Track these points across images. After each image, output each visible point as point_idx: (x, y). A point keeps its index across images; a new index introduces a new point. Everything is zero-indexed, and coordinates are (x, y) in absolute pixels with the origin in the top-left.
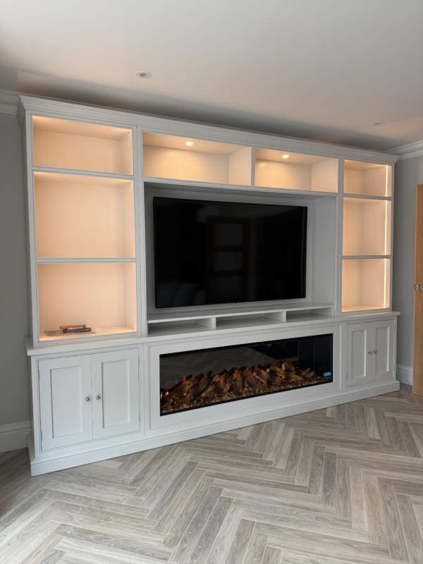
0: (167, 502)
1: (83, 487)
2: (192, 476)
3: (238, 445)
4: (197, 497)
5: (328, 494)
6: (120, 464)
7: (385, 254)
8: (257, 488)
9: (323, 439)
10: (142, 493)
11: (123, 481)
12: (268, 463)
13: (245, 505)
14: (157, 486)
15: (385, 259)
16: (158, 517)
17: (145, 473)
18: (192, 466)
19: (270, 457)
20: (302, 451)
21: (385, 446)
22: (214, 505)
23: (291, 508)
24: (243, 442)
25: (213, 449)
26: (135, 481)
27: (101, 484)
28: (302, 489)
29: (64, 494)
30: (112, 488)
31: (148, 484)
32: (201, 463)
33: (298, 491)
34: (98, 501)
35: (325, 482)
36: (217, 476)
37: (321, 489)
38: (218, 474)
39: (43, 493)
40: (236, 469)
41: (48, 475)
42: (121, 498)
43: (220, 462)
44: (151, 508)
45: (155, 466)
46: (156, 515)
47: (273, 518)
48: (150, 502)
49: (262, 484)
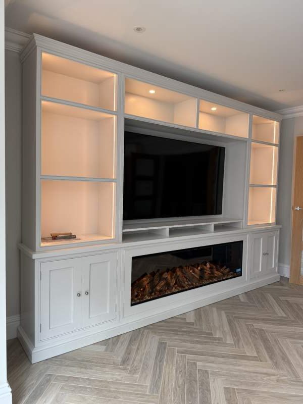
0: (159, 378)
1: (83, 370)
2: (168, 354)
3: (189, 326)
4: (180, 372)
5: (275, 361)
6: (104, 347)
7: (272, 184)
8: (222, 360)
9: (248, 319)
10: (134, 371)
11: (114, 362)
12: (219, 339)
13: (220, 375)
14: (144, 364)
15: (272, 188)
16: (157, 391)
17: (129, 354)
18: (164, 345)
19: (218, 335)
20: (238, 329)
21: (293, 321)
22: (196, 376)
23: (255, 375)
24: (193, 324)
25: (173, 331)
26: (124, 361)
27: (96, 366)
28: (254, 359)
29: (69, 378)
30: (107, 369)
31: (135, 364)
32: (169, 343)
33: (252, 360)
34: (100, 381)
35: (268, 352)
36: (186, 352)
37: (267, 358)
38: (186, 351)
39: (48, 378)
40: (199, 346)
41: (47, 362)
42: (119, 377)
43: (184, 341)
44: (148, 383)
45: (135, 347)
46: (155, 390)
47: (247, 384)
48: (145, 379)
49: (223, 357)
